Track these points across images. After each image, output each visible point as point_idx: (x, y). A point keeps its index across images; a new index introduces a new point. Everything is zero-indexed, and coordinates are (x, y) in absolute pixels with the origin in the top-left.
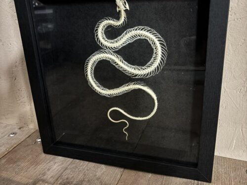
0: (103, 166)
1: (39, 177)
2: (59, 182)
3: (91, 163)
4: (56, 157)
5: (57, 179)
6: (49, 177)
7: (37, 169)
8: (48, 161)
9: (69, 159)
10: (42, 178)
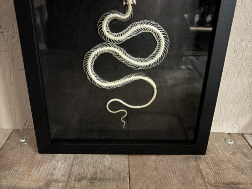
0: (107, 156)
1: (48, 178)
2: (73, 179)
3: (94, 155)
4: (55, 155)
5: (69, 177)
6: (59, 176)
7: (40, 171)
8: (49, 161)
9: (69, 155)
10: (52, 178)
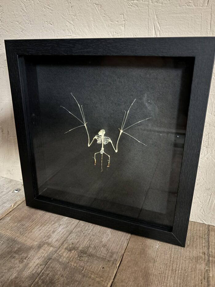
1: (44, 239)
2: (65, 247)
5: (63, 243)
6: (54, 240)
7: (41, 231)
8: (53, 223)
10: (47, 241)
